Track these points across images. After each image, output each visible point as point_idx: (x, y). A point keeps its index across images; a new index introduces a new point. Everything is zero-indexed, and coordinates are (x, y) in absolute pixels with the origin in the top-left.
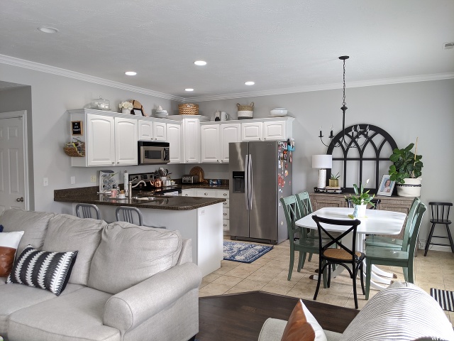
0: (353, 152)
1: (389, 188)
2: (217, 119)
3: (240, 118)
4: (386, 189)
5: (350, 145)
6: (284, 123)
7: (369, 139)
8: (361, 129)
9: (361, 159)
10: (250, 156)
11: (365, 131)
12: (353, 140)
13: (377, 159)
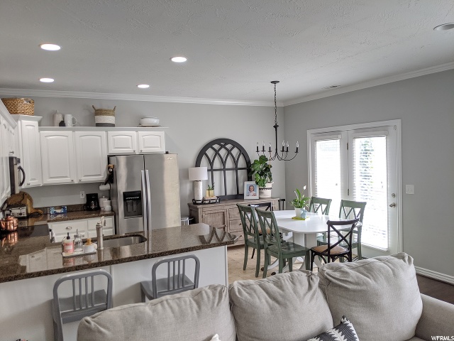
0: (217, 164)
1: (254, 192)
2: (62, 124)
3: (98, 125)
4: (252, 193)
5: (214, 157)
6: (162, 133)
7: (229, 152)
8: (223, 142)
9: (224, 170)
10: (147, 171)
11: (226, 144)
12: (217, 152)
13: (236, 169)
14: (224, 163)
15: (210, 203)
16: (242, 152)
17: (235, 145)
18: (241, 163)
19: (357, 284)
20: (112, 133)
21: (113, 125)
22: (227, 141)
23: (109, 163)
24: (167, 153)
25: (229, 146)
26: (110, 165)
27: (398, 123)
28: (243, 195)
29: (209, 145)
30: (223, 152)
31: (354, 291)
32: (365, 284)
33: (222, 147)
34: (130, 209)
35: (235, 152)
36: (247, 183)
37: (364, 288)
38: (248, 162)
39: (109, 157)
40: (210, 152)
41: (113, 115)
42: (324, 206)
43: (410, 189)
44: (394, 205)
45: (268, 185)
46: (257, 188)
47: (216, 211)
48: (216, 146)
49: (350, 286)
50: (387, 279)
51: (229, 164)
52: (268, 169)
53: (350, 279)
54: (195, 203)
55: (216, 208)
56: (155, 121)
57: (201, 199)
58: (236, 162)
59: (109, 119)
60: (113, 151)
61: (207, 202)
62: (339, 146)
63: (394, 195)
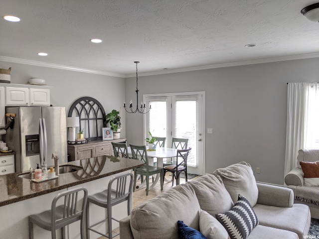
1: (110, 135)
4: (108, 136)
5: (82, 110)
6: (48, 91)
7: (91, 107)
8: (87, 99)
9: (88, 119)
10: (44, 119)
11: (89, 101)
12: (83, 107)
13: (96, 119)
14: (88, 114)
15: (82, 143)
16: (100, 107)
17: (96, 102)
18: (99, 115)
19: (237, 178)
20: (9, 88)
21: (9, 82)
22: (90, 99)
23: (6, 113)
24: (51, 106)
25: (91, 103)
26: (7, 114)
27: (203, 93)
28: (101, 137)
29: (78, 101)
30: (87, 107)
31: (236, 182)
32: (240, 178)
33: (87, 103)
34: (29, 150)
35: (95, 107)
36: (104, 129)
37: (239, 180)
38: (104, 114)
39: (6, 107)
40: (78, 106)
41: (9, 74)
42: (161, 142)
43: (210, 131)
44: (200, 140)
45: (119, 130)
46: (112, 132)
47: (87, 149)
48: (83, 102)
49: (234, 180)
50: (246, 174)
51: (91, 115)
52: (118, 119)
53: (233, 176)
54: (71, 144)
55: (87, 147)
56: (42, 81)
57: (74, 141)
58: (96, 114)
59: (7, 77)
60: (10, 103)
61: (79, 143)
62: (166, 105)
63: (200, 135)
